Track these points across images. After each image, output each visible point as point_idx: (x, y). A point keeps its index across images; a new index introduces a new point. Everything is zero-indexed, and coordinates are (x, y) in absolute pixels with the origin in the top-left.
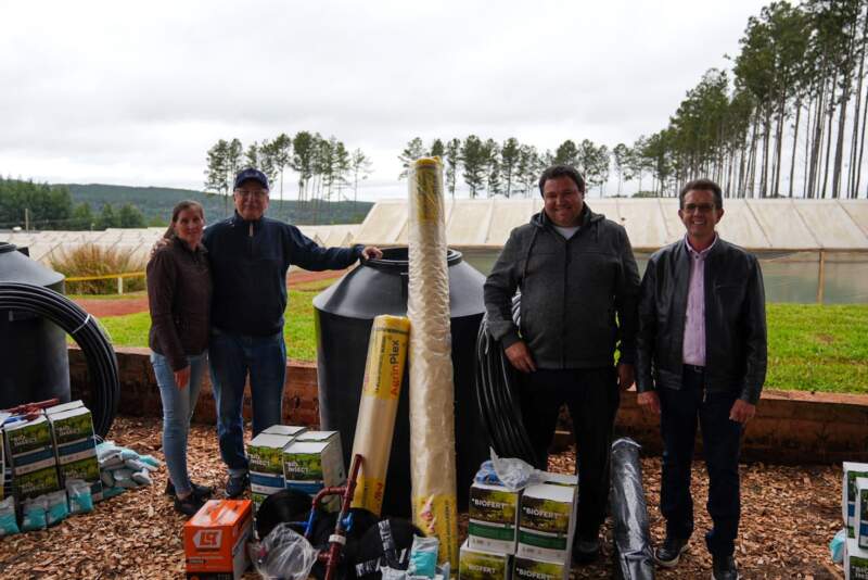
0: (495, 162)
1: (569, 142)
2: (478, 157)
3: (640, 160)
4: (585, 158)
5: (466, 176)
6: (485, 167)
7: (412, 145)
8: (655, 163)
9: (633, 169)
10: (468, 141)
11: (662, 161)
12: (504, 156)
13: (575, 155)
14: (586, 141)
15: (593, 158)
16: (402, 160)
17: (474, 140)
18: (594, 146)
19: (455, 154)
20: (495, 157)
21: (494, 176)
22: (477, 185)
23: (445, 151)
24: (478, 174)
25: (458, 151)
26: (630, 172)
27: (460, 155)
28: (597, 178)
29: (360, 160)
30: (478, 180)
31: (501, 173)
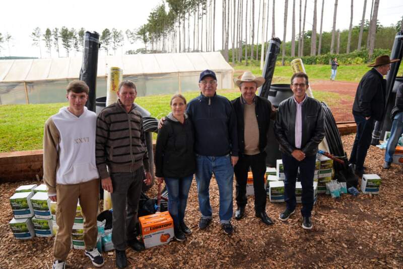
0: (76, 38)
1: (107, 29)
2: (68, 36)
3: (136, 36)
4: (114, 36)
5: (64, 44)
6: (71, 40)
7: (35, 31)
8: (142, 37)
9: (134, 40)
10: (63, 29)
11: (145, 37)
12: (80, 35)
13: (110, 34)
14: (114, 29)
15: (117, 36)
16: (32, 37)
17: (65, 28)
18: (117, 31)
19: (57, 35)
20: (76, 36)
21: (76, 44)
22: (69, 48)
23: (52, 33)
24: (69, 43)
25: (58, 33)
26: (132, 41)
27: (59, 35)
28: (120, 44)
29: (9, 38)
30: (68, 46)
31: (79, 43)
